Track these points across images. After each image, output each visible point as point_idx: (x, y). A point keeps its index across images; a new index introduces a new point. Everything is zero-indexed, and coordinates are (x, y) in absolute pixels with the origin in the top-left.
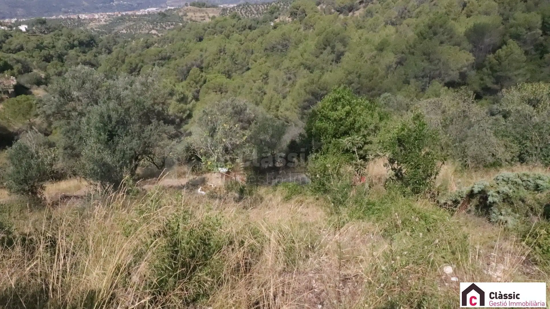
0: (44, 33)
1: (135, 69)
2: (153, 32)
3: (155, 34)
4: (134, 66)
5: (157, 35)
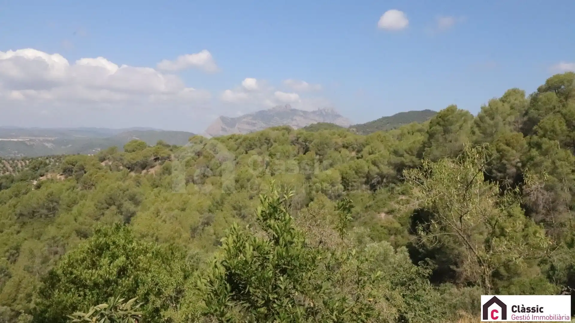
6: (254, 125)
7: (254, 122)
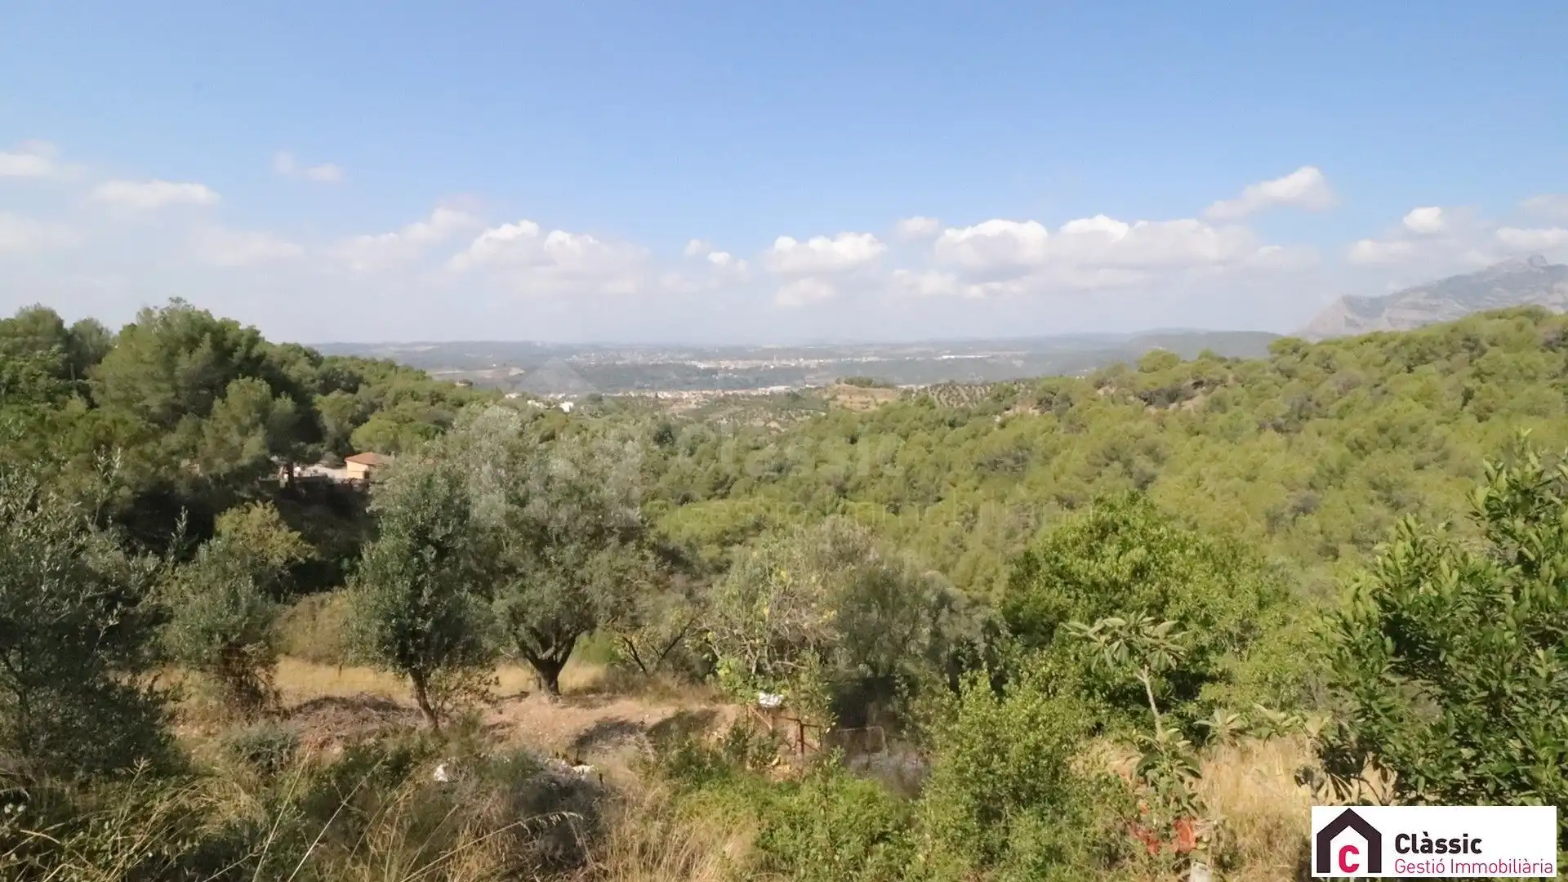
0: (595, 416)
1: (721, 484)
2: (773, 424)
3: (775, 429)
4: (721, 478)
5: (778, 431)
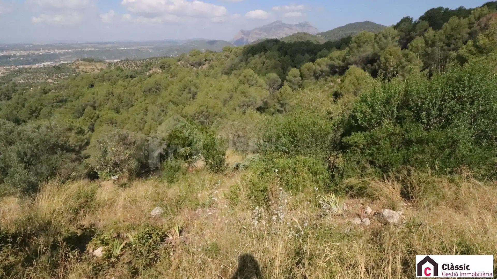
2: (50, 81)
4: (34, 108)
5: (53, 83)
6: (260, 34)
7: (261, 32)
